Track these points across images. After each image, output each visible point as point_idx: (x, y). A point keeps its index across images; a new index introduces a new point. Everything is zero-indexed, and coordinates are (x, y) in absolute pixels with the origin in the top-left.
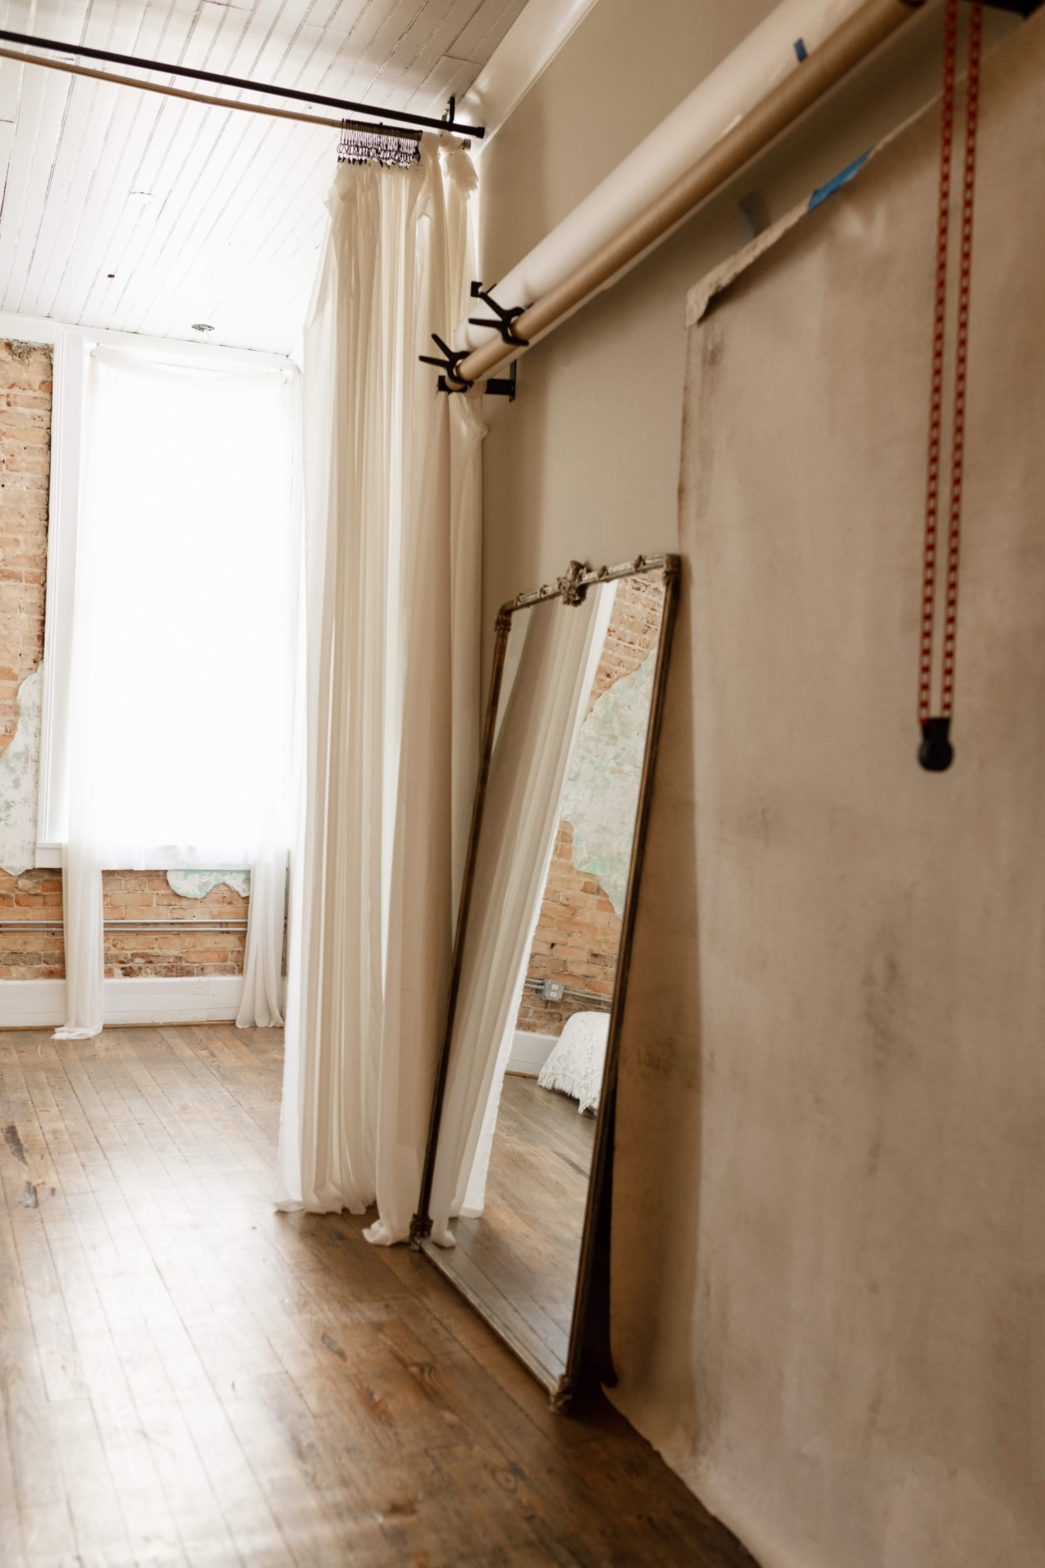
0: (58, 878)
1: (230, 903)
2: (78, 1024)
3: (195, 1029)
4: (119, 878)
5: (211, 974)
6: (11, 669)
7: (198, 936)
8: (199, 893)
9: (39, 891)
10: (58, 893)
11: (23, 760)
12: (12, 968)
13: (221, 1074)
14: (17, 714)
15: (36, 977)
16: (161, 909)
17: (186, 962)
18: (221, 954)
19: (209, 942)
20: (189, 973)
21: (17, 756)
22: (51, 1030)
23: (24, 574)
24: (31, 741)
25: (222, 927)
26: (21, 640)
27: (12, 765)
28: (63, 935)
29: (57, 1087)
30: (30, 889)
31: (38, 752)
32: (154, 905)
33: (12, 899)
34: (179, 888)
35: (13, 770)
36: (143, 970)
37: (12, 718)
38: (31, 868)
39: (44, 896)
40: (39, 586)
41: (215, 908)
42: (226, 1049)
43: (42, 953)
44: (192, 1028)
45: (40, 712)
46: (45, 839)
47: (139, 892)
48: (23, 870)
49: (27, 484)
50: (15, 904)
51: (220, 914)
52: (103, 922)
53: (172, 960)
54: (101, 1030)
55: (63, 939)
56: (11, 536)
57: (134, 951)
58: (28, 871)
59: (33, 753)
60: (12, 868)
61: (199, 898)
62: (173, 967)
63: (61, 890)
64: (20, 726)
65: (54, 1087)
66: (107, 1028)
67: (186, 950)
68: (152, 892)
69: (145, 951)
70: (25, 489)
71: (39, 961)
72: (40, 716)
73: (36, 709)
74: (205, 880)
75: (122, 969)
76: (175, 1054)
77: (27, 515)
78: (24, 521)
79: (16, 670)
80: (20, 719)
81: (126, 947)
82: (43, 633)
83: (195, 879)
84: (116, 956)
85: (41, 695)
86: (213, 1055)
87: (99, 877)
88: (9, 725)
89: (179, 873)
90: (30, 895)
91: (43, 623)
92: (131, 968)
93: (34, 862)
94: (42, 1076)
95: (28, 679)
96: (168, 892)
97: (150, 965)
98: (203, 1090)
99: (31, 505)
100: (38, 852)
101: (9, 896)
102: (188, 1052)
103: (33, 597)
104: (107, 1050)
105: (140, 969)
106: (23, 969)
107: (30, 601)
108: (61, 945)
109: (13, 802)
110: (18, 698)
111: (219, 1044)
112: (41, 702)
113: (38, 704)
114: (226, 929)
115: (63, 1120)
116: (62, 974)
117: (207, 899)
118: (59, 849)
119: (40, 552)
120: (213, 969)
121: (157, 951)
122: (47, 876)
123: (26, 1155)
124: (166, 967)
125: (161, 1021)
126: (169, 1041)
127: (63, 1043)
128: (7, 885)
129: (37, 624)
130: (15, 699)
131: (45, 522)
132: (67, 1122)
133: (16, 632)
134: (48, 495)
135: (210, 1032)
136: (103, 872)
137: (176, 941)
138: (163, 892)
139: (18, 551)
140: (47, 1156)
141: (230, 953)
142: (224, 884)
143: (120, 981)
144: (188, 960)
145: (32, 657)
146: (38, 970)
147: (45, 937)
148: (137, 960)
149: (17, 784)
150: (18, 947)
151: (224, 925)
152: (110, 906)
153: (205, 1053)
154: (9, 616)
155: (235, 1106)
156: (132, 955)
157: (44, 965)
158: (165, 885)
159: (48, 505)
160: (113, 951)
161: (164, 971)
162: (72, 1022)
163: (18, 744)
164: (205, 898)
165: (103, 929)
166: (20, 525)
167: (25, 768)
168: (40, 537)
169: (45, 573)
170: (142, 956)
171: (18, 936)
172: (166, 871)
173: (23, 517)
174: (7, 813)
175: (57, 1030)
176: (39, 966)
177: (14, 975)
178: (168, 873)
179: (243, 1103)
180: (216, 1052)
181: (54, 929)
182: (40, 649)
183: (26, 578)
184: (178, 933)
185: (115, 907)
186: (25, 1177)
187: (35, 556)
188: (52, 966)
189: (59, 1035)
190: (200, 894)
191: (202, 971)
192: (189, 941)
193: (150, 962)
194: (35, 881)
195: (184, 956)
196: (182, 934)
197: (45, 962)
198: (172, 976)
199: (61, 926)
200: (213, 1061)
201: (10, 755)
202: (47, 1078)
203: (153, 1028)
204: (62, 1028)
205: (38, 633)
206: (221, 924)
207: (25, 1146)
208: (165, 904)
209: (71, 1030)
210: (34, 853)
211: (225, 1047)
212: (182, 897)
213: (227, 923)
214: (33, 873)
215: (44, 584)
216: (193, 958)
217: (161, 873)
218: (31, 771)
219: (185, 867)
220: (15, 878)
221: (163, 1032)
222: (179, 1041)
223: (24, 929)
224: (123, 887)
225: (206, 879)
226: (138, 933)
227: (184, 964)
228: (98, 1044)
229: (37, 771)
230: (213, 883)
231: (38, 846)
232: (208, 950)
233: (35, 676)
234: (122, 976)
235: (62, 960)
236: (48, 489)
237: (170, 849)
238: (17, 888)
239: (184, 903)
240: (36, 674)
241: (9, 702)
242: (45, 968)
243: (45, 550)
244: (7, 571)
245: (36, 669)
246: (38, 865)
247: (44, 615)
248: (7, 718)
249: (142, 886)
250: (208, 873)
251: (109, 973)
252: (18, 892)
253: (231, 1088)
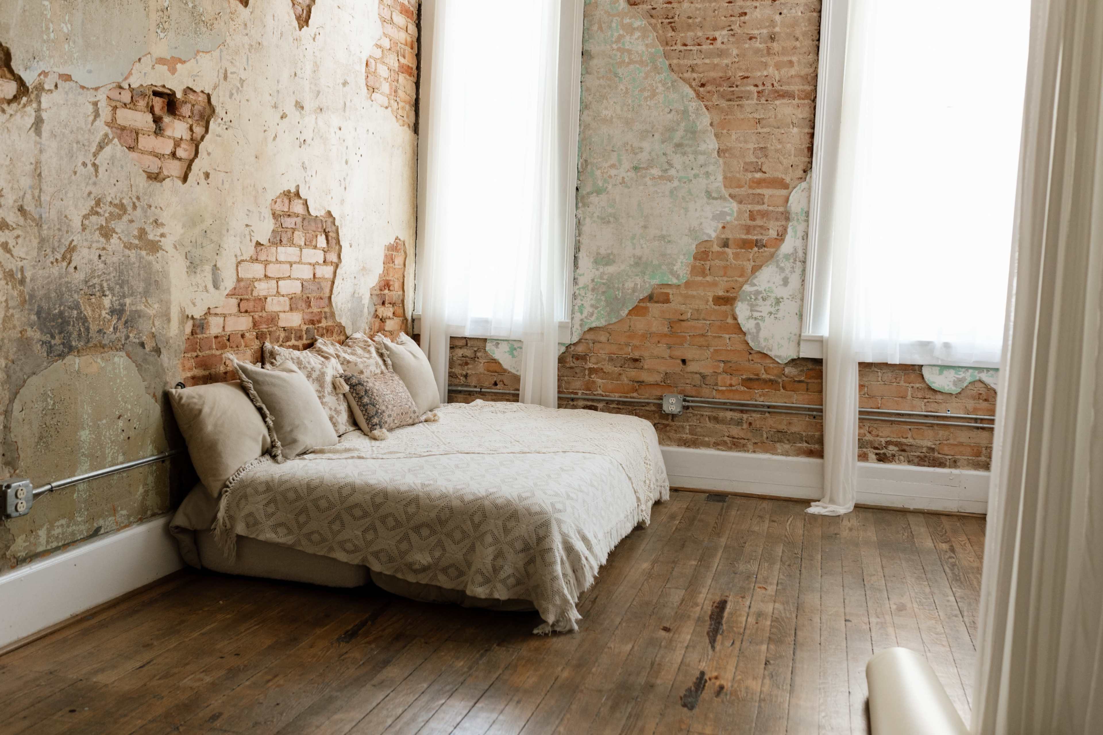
0: (820, 367)
1: (986, 400)
2: (832, 501)
3: (944, 520)
4: (876, 370)
5: (963, 467)
6: (784, 179)
7: (952, 430)
8: (954, 388)
9: (803, 378)
10: (819, 381)
11: (792, 260)
12: (778, 445)
13: (953, 573)
14: (788, 219)
15: (798, 455)
16: (917, 402)
17: (939, 453)
18: (975, 449)
19: (963, 437)
20: (941, 464)
21: (787, 257)
22: (807, 503)
23: (797, 92)
24: (799, 243)
25: (976, 423)
26: (793, 152)
27: (782, 265)
28: (822, 419)
29: (787, 563)
30: (795, 376)
31: (805, 254)
32: (909, 397)
33: (779, 383)
34: (934, 383)
35: (782, 269)
36: (897, 458)
37: (784, 223)
38: (795, 357)
39: (807, 383)
40: (810, 102)
41: (971, 404)
42: (968, 545)
43: (804, 434)
44: (942, 517)
45: (808, 216)
46: (809, 332)
47: (895, 384)
48: (789, 359)
49: (802, 9)
50: (781, 388)
51: (975, 410)
52: (858, 410)
53: (924, 450)
54: (852, 508)
55: (822, 423)
56: (786, 59)
57: (888, 439)
58: (793, 360)
59: (800, 254)
60: (779, 357)
61: (954, 393)
62: (926, 457)
63: (822, 378)
64: (790, 230)
65: (784, 564)
66: (858, 507)
67: (938, 442)
68: (908, 385)
69: (899, 440)
70: (800, 14)
71: (801, 440)
72: (807, 221)
73: (804, 215)
74: (960, 377)
75: (876, 454)
76: (914, 543)
77: (801, 38)
78: (798, 44)
79: (788, 180)
80: (790, 224)
81: (880, 434)
82: (813, 145)
83: (951, 375)
84: (871, 442)
85: (809, 202)
86: (952, 550)
87: (856, 368)
88: (780, 229)
89: (934, 368)
90: (795, 381)
91: (812, 135)
92: (884, 454)
93: (799, 352)
94: (779, 550)
95: (798, 187)
96: (923, 385)
97: (903, 453)
98: (927, 590)
99: (804, 27)
100: (802, 343)
101: (776, 382)
102: (929, 544)
103: (802, 113)
104: (851, 530)
105: (894, 456)
106: (787, 446)
107: (801, 116)
108: (821, 428)
109: (783, 298)
110: (789, 205)
111: (963, 538)
112: (809, 207)
113: (806, 210)
114: (981, 425)
115: (775, 602)
116: (820, 454)
117: (962, 395)
118: (820, 341)
119: (812, 70)
120: (965, 462)
121: (910, 441)
122: (810, 366)
123: (719, 637)
124: (918, 457)
125: (912, 507)
126: (913, 528)
127: (814, 517)
128: (775, 372)
129: (807, 137)
130: (786, 207)
131: (817, 43)
132: (777, 605)
133: (789, 146)
134: (820, 17)
135: (958, 524)
136: (861, 364)
137: (929, 433)
138: (918, 385)
139: (793, 72)
140: (737, 644)
141: (984, 449)
142: (980, 381)
143: (874, 465)
144: (941, 452)
145: (801, 167)
146: (800, 448)
147: (807, 419)
148: (891, 447)
149: (786, 282)
150: (783, 427)
151: (979, 421)
152: (867, 396)
153: (945, 546)
154: (783, 132)
155: (956, 616)
156: (886, 442)
157: (805, 445)
158: (920, 380)
159: (820, 26)
160: (869, 437)
161: (916, 460)
162: (827, 498)
163: (787, 247)
164: (960, 393)
165: (857, 416)
166: (795, 48)
167: (793, 268)
168: (811, 57)
169: (816, 89)
170: (896, 444)
171: (783, 417)
172: (922, 366)
173: (797, 39)
174: (776, 308)
175: (813, 504)
176: (800, 445)
177: (779, 451)
178: (923, 368)
179: (965, 614)
180: (958, 548)
181: (815, 413)
182: (807, 160)
183: (798, 95)
184: (932, 425)
185: (871, 397)
186: (703, 666)
187: (807, 75)
188: (813, 446)
189: (814, 509)
190: (955, 390)
191: (955, 464)
192: (942, 433)
193: (904, 451)
194: (799, 369)
195: (937, 448)
196: (935, 427)
197: (807, 442)
198: (924, 466)
199: (821, 410)
200: (951, 557)
201: (781, 256)
202: (783, 551)
203: (903, 512)
204: (817, 503)
205: (808, 145)
206: (976, 420)
207: (724, 627)
208: (920, 397)
209: (825, 505)
210: (799, 344)
211: (968, 542)
212: (936, 391)
213: (982, 419)
214: (798, 362)
215: (814, 100)
216: (946, 450)
217: (917, 368)
218: (798, 271)
219: (940, 363)
220: (783, 366)
221: (911, 518)
222: (923, 530)
223: (789, 411)
224: (880, 379)
225: (961, 375)
226: (892, 422)
227: (936, 455)
228: (845, 522)
229: (804, 270)
230: (969, 379)
231: (802, 338)
232: (961, 444)
233: (804, 185)
234: (876, 461)
235: (821, 441)
236: (820, 11)
237: (925, 346)
238: (784, 374)
239: (939, 397)
240: (805, 183)
241: (781, 209)
242: (806, 447)
243: (816, 68)
244: (782, 90)
245: (805, 178)
246: (802, 355)
247: (813, 128)
248: (779, 223)
249: (898, 379)
250: (963, 370)
251: (863, 457)
252: (785, 378)
253: (959, 592)
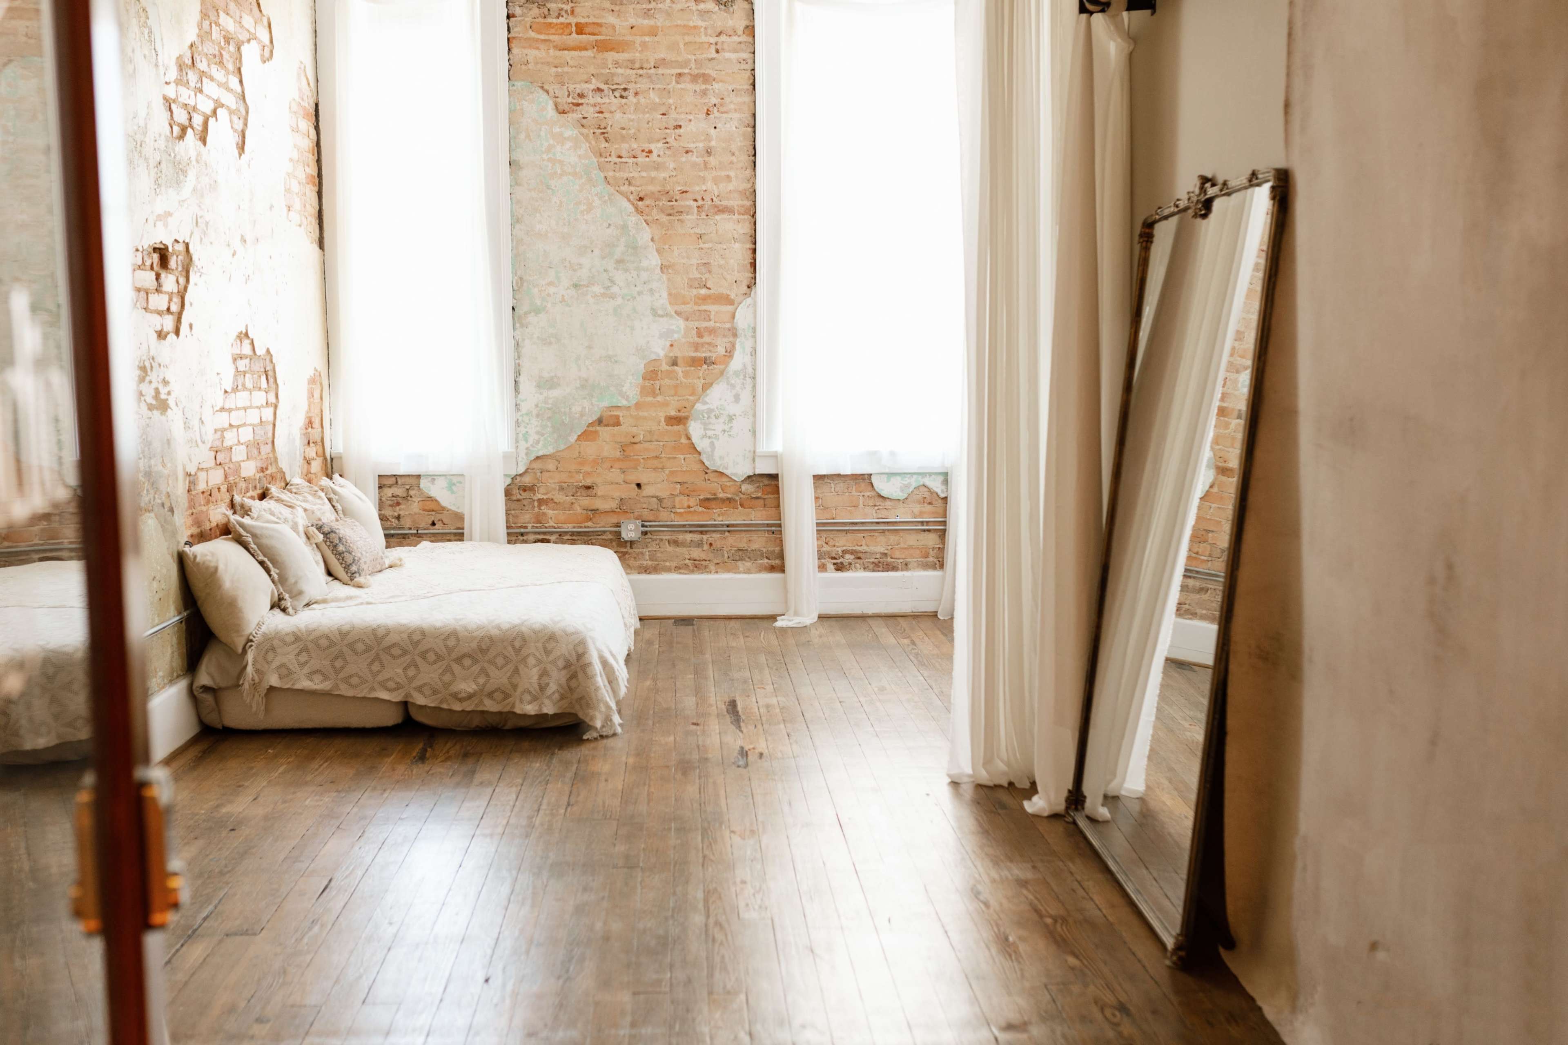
0: (776, 482)
1: (930, 503)
2: (796, 614)
3: (900, 620)
4: (829, 481)
5: (914, 568)
6: (728, 295)
7: (902, 534)
8: (901, 494)
9: (759, 495)
10: (776, 496)
11: (742, 377)
12: (739, 563)
13: (919, 661)
14: (735, 335)
15: (760, 571)
16: (868, 510)
17: (891, 558)
18: (923, 551)
19: (912, 540)
20: (894, 568)
21: (736, 373)
22: (773, 618)
23: (736, 208)
24: (748, 359)
25: (923, 525)
26: (736, 268)
27: (733, 382)
28: (781, 534)
29: (775, 668)
30: (752, 493)
31: (754, 369)
32: (861, 506)
33: (737, 501)
34: (883, 490)
35: (733, 386)
36: (853, 566)
37: (731, 339)
38: (752, 474)
39: (764, 499)
40: (750, 217)
41: (917, 508)
42: (926, 638)
43: (764, 550)
44: (899, 619)
45: (755, 332)
46: (763, 447)
47: (847, 494)
48: (745, 476)
49: (736, 124)
50: (739, 506)
51: (921, 514)
52: (815, 521)
53: (878, 556)
54: (816, 618)
55: (781, 537)
56: (723, 173)
57: (844, 548)
58: (749, 477)
59: (750, 370)
60: (735, 475)
61: (901, 498)
62: (879, 562)
63: (778, 494)
64: (738, 346)
65: (772, 669)
66: (821, 617)
67: (890, 547)
68: (859, 494)
69: (854, 548)
70: (734, 129)
71: (762, 556)
72: (754, 337)
73: (751, 330)
74: (906, 483)
75: (834, 564)
76: (880, 641)
77: (737, 153)
78: (734, 159)
79: (733, 296)
80: (738, 340)
81: (837, 544)
82: (755, 260)
83: (897, 482)
84: (828, 552)
85: (755, 317)
86: (913, 643)
87: (811, 481)
88: (728, 345)
89: (882, 476)
90: (752, 498)
91: (754, 251)
92: (842, 563)
93: (754, 468)
94: (762, 658)
95: (744, 303)
96: (873, 493)
97: (859, 561)
98: (900, 674)
99: (740, 143)
100: (757, 460)
101: (734, 500)
102: (892, 641)
103: (744, 228)
104: (820, 637)
105: (850, 564)
106: (748, 564)
107: (742, 232)
108: (780, 542)
109: (735, 415)
110: (735, 321)
111: (921, 633)
112: (755, 323)
113: (752, 326)
114: (927, 528)
115: (776, 696)
116: (781, 569)
117: (909, 500)
118: (775, 457)
119: (749, 185)
120: (915, 564)
121: (864, 548)
122: (766, 482)
123: (742, 724)
124: (873, 563)
125: (870, 612)
126: (876, 630)
127: (783, 630)
128: (732, 490)
129: (750, 252)
130: (733, 323)
131: (753, 158)
132: (779, 698)
133: (732, 261)
134: (755, 132)
135: (914, 622)
136: (814, 476)
137: (882, 539)
138: (868, 494)
139: (731, 187)
140: (759, 726)
141: (931, 550)
142: (924, 486)
143: (832, 575)
144: (893, 556)
145: (746, 283)
146: (761, 564)
147: (767, 535)
148: (847, 556)
149: (737, 398)
150: (743, 545)
151: (925, 524)
152: (822, 507)
153: (906, 641)
154: (725, 247)
155: (927, 689)
156: (843, 551)
157: (766, 561)
158: (870, 488)
159: (754, 141)
160: (826, 548)
161: (871, 566)
162: (791, 611)
163: (738, 362)
164: (906, 498)
165: (815, 528)
166: (731, 163)
167: (743, 384)
168: (749, 172)
169: (755, 205)
170: (852, 552)
171: (743, 534)
172: (871, 475)
173: (733, 154)
174: (730, 425)
175: (778, 618)
176: (761, 561)
177: (741, 569)
178: (872, 477)
179: (934, 687)
180: (917, 641)
181: (773, 528)
182: (753, 275)
183: (738, 211)
184: (884, 531)
185: (826, 508)
186: (740, 743)
187: (745, 190)
188: (773, 561)
189: (780, 623)
190: (902, 496)
191: (906, 566)
192: (893, 538)
193: (859, 558)
194: (756, 485)
195: (889, 553)
196: (887, 533)
197: (767, 558)
198: (879, 571)
199: (780, 525)
200: (913, 649)
201: (731, 373)
202: (767, 660)
203: (863, 617)
204: (783, 617)
205: (750, 261)
206: (922, 523)
207: (743, 717)
208: (871, 504)
209: (791, 618)
210: (754, 460)
211: (924, 635)
212: (885, 498)
213: (927, 522)
214: (754, 479)
215: (754, 215)
216: (897, 554)
217: (866, 476)
218: (749, 387)
219: (887, 471)
220: (739, 484)
221: (870, 621)
222: (884, 630)
223: (749, 528)
224: (833, 489)
225: (906, 481)
226: (847, 531)
227: (889, 560)
228: (813, 631)
229: (754, 386)
230: (914, 485)
231: (757, 454)
232: (911, 547)
233: (749, 300)
234: (834, 571)
235: (781, 556)
236: (754, 127)
237: (873, 455)
238: (741, 492)
239: (888, 503)
240: (750, 298)
241: (728, 325)
242: (767, 563)
243: (754, 183)
244: (722, 205)
245: (750, 294)
246: (758, 472)
247: (755, 243)
248: (726, 340)
249: (850, 489)
250: (908, 476)
251: (822, 568)
252: (742, 496)
253: (926, 674)
